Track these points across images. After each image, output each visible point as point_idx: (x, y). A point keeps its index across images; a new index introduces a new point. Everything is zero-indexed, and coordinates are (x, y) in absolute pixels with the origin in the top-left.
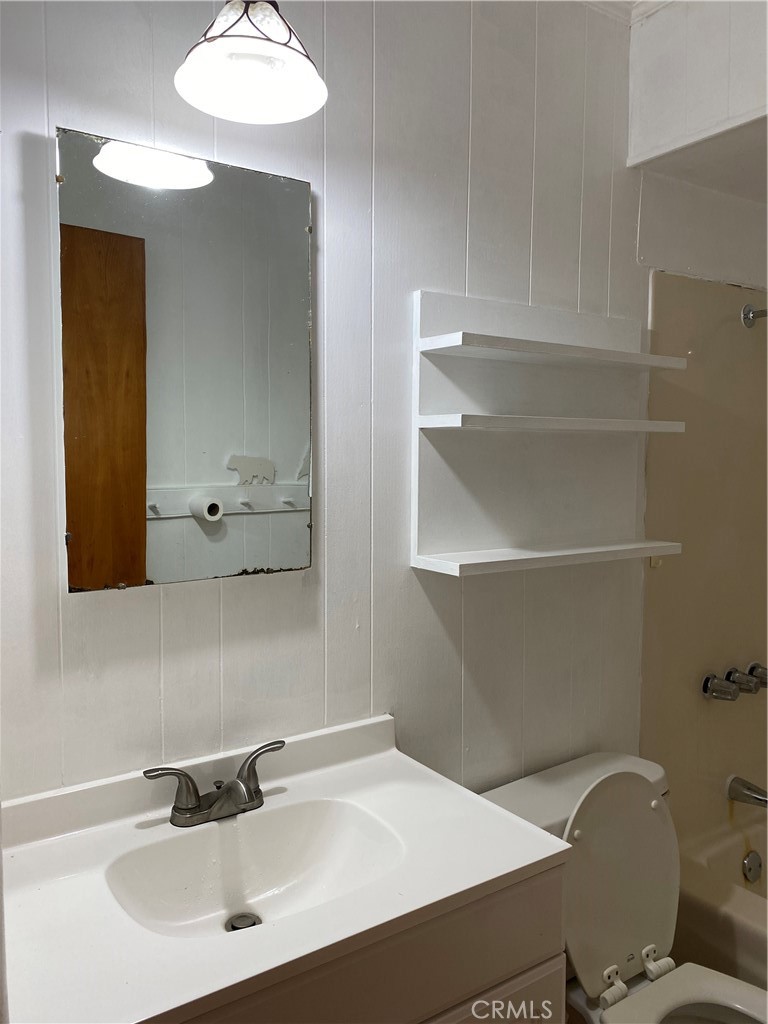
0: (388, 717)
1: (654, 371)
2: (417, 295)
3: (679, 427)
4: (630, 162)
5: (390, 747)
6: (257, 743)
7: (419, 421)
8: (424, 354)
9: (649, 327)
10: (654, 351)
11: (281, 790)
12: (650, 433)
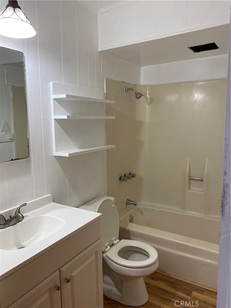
0: (50, 195)
1: (107, 104)
2: (51, 84)
3: (114, 118)
4: (99, 50)
5: (51, 202)
6: (19, 205)
7: (53, 117)
8: (54, 99)
9: (105, 92)
10: (107, 99)
11: (26, 216)
12: (106, 119)
